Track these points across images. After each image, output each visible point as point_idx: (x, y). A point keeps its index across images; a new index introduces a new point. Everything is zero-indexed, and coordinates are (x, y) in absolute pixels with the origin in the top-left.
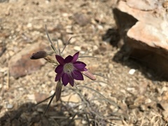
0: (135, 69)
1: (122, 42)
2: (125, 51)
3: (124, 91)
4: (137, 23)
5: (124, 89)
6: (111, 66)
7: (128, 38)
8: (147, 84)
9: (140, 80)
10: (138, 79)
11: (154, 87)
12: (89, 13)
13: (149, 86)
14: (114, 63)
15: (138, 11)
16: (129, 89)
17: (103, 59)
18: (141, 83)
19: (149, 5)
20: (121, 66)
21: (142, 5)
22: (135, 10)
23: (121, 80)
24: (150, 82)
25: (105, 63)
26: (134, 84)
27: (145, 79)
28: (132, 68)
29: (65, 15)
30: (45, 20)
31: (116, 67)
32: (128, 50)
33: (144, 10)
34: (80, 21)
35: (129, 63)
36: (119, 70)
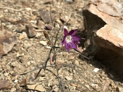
0: (99, 68)
1: (88, 42)
2: (90, 51)
3: (88, 86)
4: (105, 26)
5: (88, 84)
6: (77, 62)
8: (109, 83)
9: (103, 78)
10: (101, 77)
11: (115, 87)
12: (53, 12)
13: (110, 85)
14: (79, 60)
15: (107, 16)
16: (93, 85)
17: (69, 56)
18: (104, 82)
19: (117, 12)
20: (87, 64)
21: (110, 10)
22: (104, 14)
23: (86, 76)
24: (112, 81)
25: (71, 60)
26: (98, 81)
27: (108, 78)
28: (96, 67)
31: (82, 64)
32: (94, 50)
33: (112, 16)
34: (45, 18)
35: (94, 63)
36: (85, 67)
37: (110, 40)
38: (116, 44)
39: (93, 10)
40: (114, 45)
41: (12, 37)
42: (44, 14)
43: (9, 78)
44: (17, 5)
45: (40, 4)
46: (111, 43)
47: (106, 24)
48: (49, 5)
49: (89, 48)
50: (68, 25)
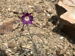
0: (64, 37)
1: (58, 22)
2: (59, 27)
3: (56, 47)
4: (66, 12)
5: (56, 45)
6: (51, 33)
7: (61, 18)
8: (69, 45)
9: (65, 42)
10: (64, 42)
11: (73, 47)
12: (43, 7)
13: (70, 46)
15: (68, 6)
16: (59, 46)
17: (47, 30)
18: (66, 44)
19: (74, 4)
21: (70, 3)
22: (66, 6)
23: (55, 41)
24: (71, 44)
25: (48, 32)
26: (62, 44)
27: (68, 42)
28: (62, 36)
29: (30, 6)
30: (18, 8)
31: (54, 35)
33: (71, 6)
34: (37, 10)
35: (61, 33)
37: (68, 20)
38: (72, 22)
39: (60, 4)
40: (70, 23)
41: (17, 21)
42: (37, 8)
43: (14, 42)
44: (24, 5)
45: (37, 3)
46: (68, 22)
47: (67, 11)
48: (41, 4)
49: (59, 25)
50: (50, 13)
